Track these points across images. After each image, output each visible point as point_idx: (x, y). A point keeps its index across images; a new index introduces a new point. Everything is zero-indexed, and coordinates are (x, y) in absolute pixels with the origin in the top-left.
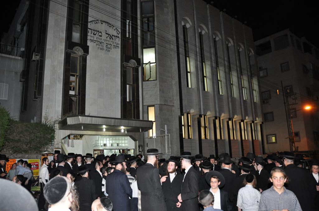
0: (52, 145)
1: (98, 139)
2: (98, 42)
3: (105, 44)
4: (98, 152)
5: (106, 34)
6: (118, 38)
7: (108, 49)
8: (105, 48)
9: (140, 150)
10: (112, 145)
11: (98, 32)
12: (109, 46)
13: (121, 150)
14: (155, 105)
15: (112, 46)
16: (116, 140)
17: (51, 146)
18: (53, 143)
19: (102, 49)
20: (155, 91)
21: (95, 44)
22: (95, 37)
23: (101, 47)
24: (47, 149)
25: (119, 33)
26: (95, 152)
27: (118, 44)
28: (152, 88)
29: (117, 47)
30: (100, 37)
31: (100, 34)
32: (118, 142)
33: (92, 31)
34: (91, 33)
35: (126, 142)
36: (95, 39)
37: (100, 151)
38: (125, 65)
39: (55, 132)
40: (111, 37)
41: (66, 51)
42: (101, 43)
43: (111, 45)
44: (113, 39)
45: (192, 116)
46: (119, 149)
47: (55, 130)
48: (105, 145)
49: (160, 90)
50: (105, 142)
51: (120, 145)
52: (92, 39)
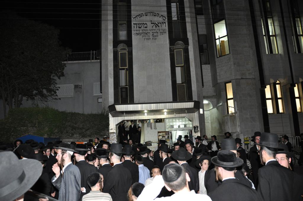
2: (144, 34)
3: (151, 34)
4: (163, 134)
5: (152, 23)
6: (164, 24)
7: (155, 37)
8: (151, 37)
9: (196, 131)
11: (143, 25)
12: (155, 34)
14: (232, 81)
15: (159, 33)
19: (148, 39)
20: (230, 65)
21: (141, 36)
22: (141, 29)
23: (147, 37)
25: (164, 19)
26: (159, 134)
27: (164, 30)
28: (226, 63)
29: (164, 33)
30: (146, 29)
31: (145, 26)
32: (185, 124)
33: (137, 25)
34: (137, 28)
36: (141, 32)
37: (165, 133)
38: (172, 48)
39: (110, 120)
40: (157, 26)
42: (147, 34)
43: (158, 32)
44: (159, 27)
45: (282, 86)
49: (234, 64)
50: (172, 124)
51: (188, 126)
52: (138, 32)
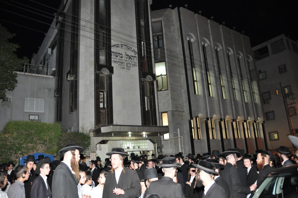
0: (89, 150)
1: (122, 143)
2: (120, 63)
3: (126, 64)
5: (126, 55)
6: (136, 58)
7: (128, 68)
8: (126, 67)
9: (159, 151)
10: (134, 148)
11: (119, 54)
12: (129, 65)
13: (142, 152)
14: (168, 112)
15: (132, 65)
16: (137, 143)
17: (87, 151)
18: (89, 148)
19: (123, 68)
20: (167, 99)
21: (118, 64)
22: (117, 58)
23: (122, 66)
24: (85, 153)
25: (136, 53)
27: (135, 63)
28: (164, 97)
29: (135, 66)
30: (121, 58)
31: (121, 56)
32: (139, 145)
33: (115, 54)
34: (114, 56)
35: (146, 144)
36: (117, 60)
38: (142, 80)
39: (91, 140)
40: (130, 58)
41: (96, 72)
42: (122, 63)
43: (130, 64)
44: (131, 59)
45: (200, 119)
46: (139, 151)
47: (91, 137)
48: (128, 148)
49: (171, 98)
50: (128, 146)
51: (141, 147)
52: (115, 60)
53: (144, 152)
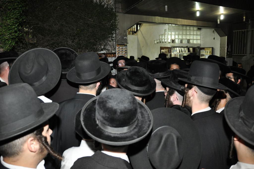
0: (112, 40)
1: (163, 33)
4: (166, 51)
9: (229, 50)
10: (181, 42)
13: (191, 49)
17: (110, 41)
18: (114, 35)
24: (105, 45)
26: (162, 51)
32: (188, 38)
35: (199, 37)
37: (168, 49)
39: (117, 18)
47: (117, 14)
48: (173, 41)
50: (173, 38)
53: (194, 49)
